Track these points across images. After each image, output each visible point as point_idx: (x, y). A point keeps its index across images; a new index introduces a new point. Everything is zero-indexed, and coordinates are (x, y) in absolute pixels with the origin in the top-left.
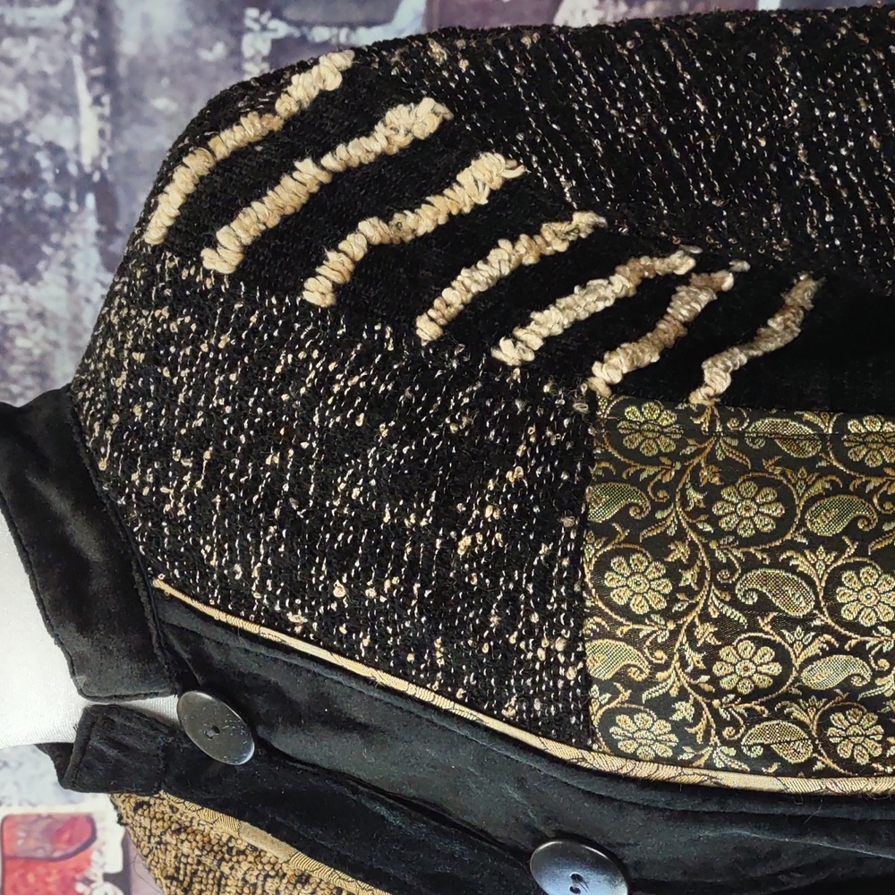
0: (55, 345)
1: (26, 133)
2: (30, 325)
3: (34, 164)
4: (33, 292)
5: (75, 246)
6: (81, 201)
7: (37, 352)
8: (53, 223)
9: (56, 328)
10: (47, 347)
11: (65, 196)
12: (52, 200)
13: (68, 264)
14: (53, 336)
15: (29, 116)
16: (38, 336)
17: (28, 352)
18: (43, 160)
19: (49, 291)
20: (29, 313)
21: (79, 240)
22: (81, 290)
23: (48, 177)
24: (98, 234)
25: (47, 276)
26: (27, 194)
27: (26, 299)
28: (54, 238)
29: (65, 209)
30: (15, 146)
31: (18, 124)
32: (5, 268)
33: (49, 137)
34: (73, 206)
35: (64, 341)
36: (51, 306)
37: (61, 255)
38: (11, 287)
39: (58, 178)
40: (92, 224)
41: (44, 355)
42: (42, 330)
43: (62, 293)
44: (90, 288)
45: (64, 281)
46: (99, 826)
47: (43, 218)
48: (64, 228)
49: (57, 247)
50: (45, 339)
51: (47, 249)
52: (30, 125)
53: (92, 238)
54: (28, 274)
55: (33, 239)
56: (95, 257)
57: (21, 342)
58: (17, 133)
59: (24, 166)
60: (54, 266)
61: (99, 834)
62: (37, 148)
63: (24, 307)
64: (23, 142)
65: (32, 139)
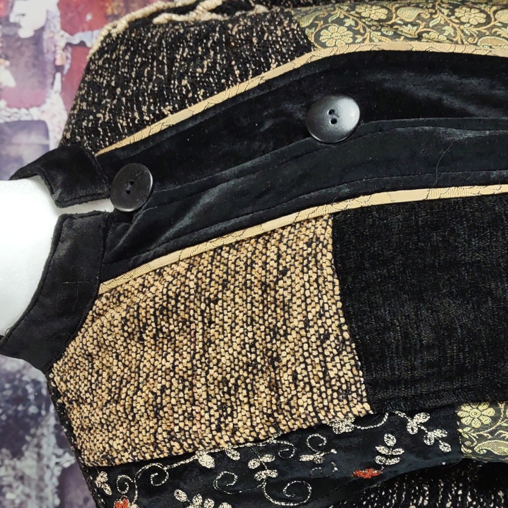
0: (28, 496)
1: (22, 376)
2: (15, 485)
3: (25, 391)
4: (19, 464)
5: (43, 435)
6: (47, 410)
7: (17, 501)
8: (32, 423)
9: (29, 485)
10: (24, 498)
11: (39, 408)
12: (33, 410)
13: (39, 446)
14: (27, 490)
16: (18, 491)
17: (13, 502)
18: (30, 389)
19: (28, 464)
20: (15, 477)
21: (45, 431)
22: (45, 461)
23: (32, 397)
24: (56, 426)
25: (27, 454)
26: (20, 408)
27: (14, 468)
28: (32, 431)
29: (39, 414)
30: (16, 383)
31: (19, 371)
32: (4, 451)
33: (33, 377)
34: (43, 412)
35: (33, 493)
36: (28, 472)
37: (35, 441)
38: (7, 462)
39: (36, 397)
40: (52, 421)
41: (22, 503)
42: (21, 487)
43: (34, 463)
44: (49, 459)
45: (35, 456)
47: (28, 420)
48: (38, 425)
49: (33, 436)
50: (23, 492)
51: (28, 438)
52: (24, 372)
53: (52, 429)
54: (17, 454)
55: (21, 432)
56: (53, 440)
57: (10, 496)
58: (18, 376)
59: (20, 393)
60: (31, 448)
62: (27, 383)
63: (12, 473)
64: (20, 380)
65: (25, 378)
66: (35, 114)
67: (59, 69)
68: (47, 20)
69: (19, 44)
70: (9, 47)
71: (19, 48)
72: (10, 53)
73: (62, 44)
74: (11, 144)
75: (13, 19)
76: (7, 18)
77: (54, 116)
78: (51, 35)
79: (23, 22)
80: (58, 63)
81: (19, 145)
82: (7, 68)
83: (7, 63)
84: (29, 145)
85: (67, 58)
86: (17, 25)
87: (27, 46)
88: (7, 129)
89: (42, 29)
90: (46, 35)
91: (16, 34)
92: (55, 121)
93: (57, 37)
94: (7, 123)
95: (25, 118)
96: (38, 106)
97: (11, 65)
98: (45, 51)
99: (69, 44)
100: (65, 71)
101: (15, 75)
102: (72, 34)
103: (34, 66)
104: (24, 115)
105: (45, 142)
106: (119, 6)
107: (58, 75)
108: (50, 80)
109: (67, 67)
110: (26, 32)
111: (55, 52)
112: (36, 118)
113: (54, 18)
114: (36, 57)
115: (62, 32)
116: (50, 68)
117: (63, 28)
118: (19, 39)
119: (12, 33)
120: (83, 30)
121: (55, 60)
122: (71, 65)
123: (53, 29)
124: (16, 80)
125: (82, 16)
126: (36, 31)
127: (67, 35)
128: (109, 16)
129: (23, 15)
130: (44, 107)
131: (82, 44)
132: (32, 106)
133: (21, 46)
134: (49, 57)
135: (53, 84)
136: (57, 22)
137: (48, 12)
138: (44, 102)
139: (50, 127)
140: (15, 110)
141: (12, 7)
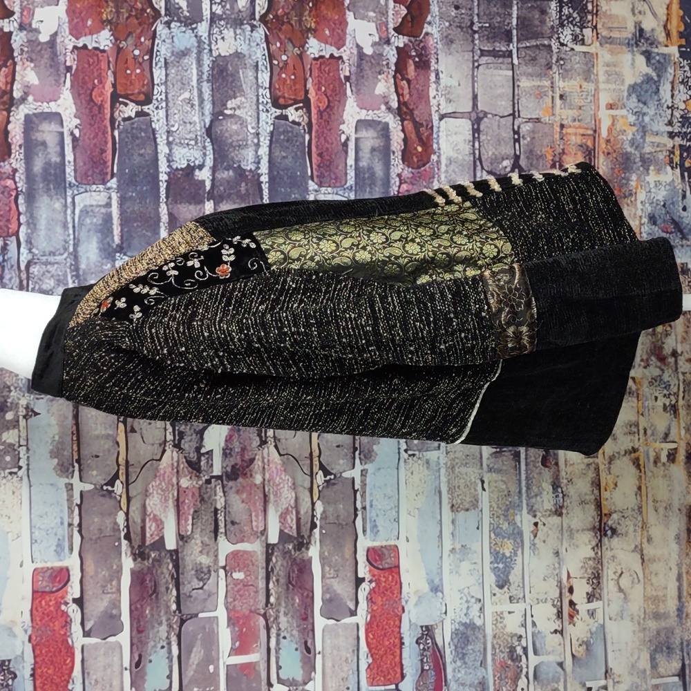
46: (71, 573)
61: (71, 578)
66: (53, 107)
67: (69, 69)
68: (59, 25)
69: (40, 47)
70: (33, 51)
71: (40, 51)
72: (34, 57)
73: (70, 47)
74: (38, 131)
75: (34, 26)
76: (30, 25)
77: (66, 109)
78: (62, 39)
79: (42, 27)
80: (68, 64)
81: (43, 132)
82: (32, 69)
83: (32, 65)
84: (50, 132)
85: (74, 60)
86: (37, 31)
87: (46, 50)
88: (34, 119)
89: (56, 34)
90: (59, 40)
91: (37, 39)
92: (67, 112)
93: (67, 41)
94: (34, 114)
95: (47, 110)
96: (55, 101)
97: (35, 66)
98: (58, 53)
99: (75, 47)
100: (73, 72)
101: (38, 74)
102: (77, 39)
103: (51, 66)
104: (46, 108)
105: (60, 130)
106: (111, 11)
107: (68, 75)
108: (63, 79)
109: (74, 67)
110: (44, 38)
111: (65, 54)
112: (54, 111)
113: (64, 23)
114: (52, 59)
115: (70, 37)
116: (62, 68)
117: (71, 34)
118: (40, 43)
119: (34, 39)
120: (85, 35)
121: (66, 61)
122: (77, 65)
123: (63, 34)
124: (39, 79)
125: (84, 21)
126: (51, 36)
127: (73, 39)
128: (105, 21)
129: (42, 21)
130: (59, 102)
131: (85, 47)
132: (51, 101)
133: (41, 49)
134: (61, 58)
135: (65, 82)
136: (66, 27)
137: (59, 18)
138: (59, 98)
139: (64, 118)
140: (40, 104)
141: (33, 15)
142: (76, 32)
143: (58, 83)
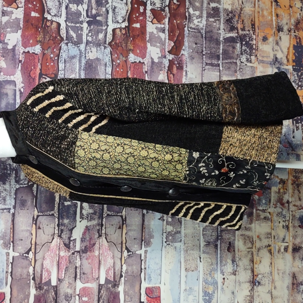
0: (7, 195)
1: (6, 162)
2: (4, 191)
3: (7, 167)
4: (5, 186)
5: (11, 179)
6: (13, 172)
7: (4, 196)
8: (8, 175)
9: (7, 192)
10: (6, 195)
11: (11, 172)
12: (9, 172)
13: (10, 182)
14: (7, 193)
15: (7, 160)
16: (4, 193)
17: (3, 196)
18: (8, 166)
19: (7, 186)
20: (4, 190)
21: (12, 178)
22: (12, 186)
23: (9, 169)
24: (15, 177)
25: (7, 184)
26: (5, 171)
27: (3, 187)
28: (8, 178)
29: (10, 173)
30: (4, 164)
31: (5, 161)
32: (1, 182)
33: (9, 163)
34: (12, 173)
35: (8, 194)
36: (7, 188)
37: (9, 180)
38: (1, 185)
39: (10, 169)
40: (14, 176)
41: (5, 196)
42: (5, 192)
43: (9, 186)
44: (13, 186)
45: (9, 184)
46: (6, 295)
47: (7, 175)
48: (10, 176)
49: (9, 179)
50: (6, 194)
51: (7, 179)
52: (7, 161)
53: (14, 178)
54: (4, 183)
55: (5, 178)
56: (14, 180)
57: (2, 194)
58: (5, 162)
59: (5, 167)
60: (8, 182)
61: (6, 298)
62: (7, 165)
63: (3, 188)
64: (6, 164)
65: (7, 163)
66: (12, 78)
67: (20, 61)
68: (17, 42)
69: (7, 51)
70: (4, 53)
71: (8, 53)
72: (5, 55)
73: (22, 52)
74: (4, 88)
75: (6, 41)
76: (4, 41)
77: (18, 79)
78: (18, 48)
79: (9, 42)
80: (20, 59)
81: (7, 89)
82: (3, 61)
83: (4, 59)
85: (23, 57)
86: (7, 44)
87: (10, 52)
88: (3, 83)
89: (16, 45)
90: (17, 48)
91: (7, 47)
92: (19, 81)
93: (20, 49)
94: (3, 81)
95: (9, 79)
96: (13, 75)
97: (5, 59)
98: (16, 54)
99: (24, 52)
100: (22, 63)
101: (6, 63)
102: (25, 48)
103: (12, 60)
104: (9, 78)
105: (15, 88)
106: (42, 37)
107: (20, 64)
108: (17, 66)
109: (23, 61)
110: (10, 47)
111: (19, 55)
112: (12, 80)
113: (19, 41)
114: (13, 57)
115: (22, 47)
116: (17, 61)
117: (22, 46)
118: (8, 49)
119: (5, 47)
120: (29, 47)
121: (19, 58)
122: (24, 60)
123: (19, 46)
124: (6, 65)
125: (29, 40)
126: (13, 46)
127: (23, 48)
128: (38, 41)
129: (9, 40)
130: (15, 76)
131: (28, 52)
132: (11, 75)
133: (8, 52)
134: (17, 56)
135: (18, 67)
136: (20, 43)
137: (17, 38)
138: (15, 74)
139: (17, 83)
140: (6, 76)
141: (6, 36)
142: (25, 45)
143: (15, 67)
